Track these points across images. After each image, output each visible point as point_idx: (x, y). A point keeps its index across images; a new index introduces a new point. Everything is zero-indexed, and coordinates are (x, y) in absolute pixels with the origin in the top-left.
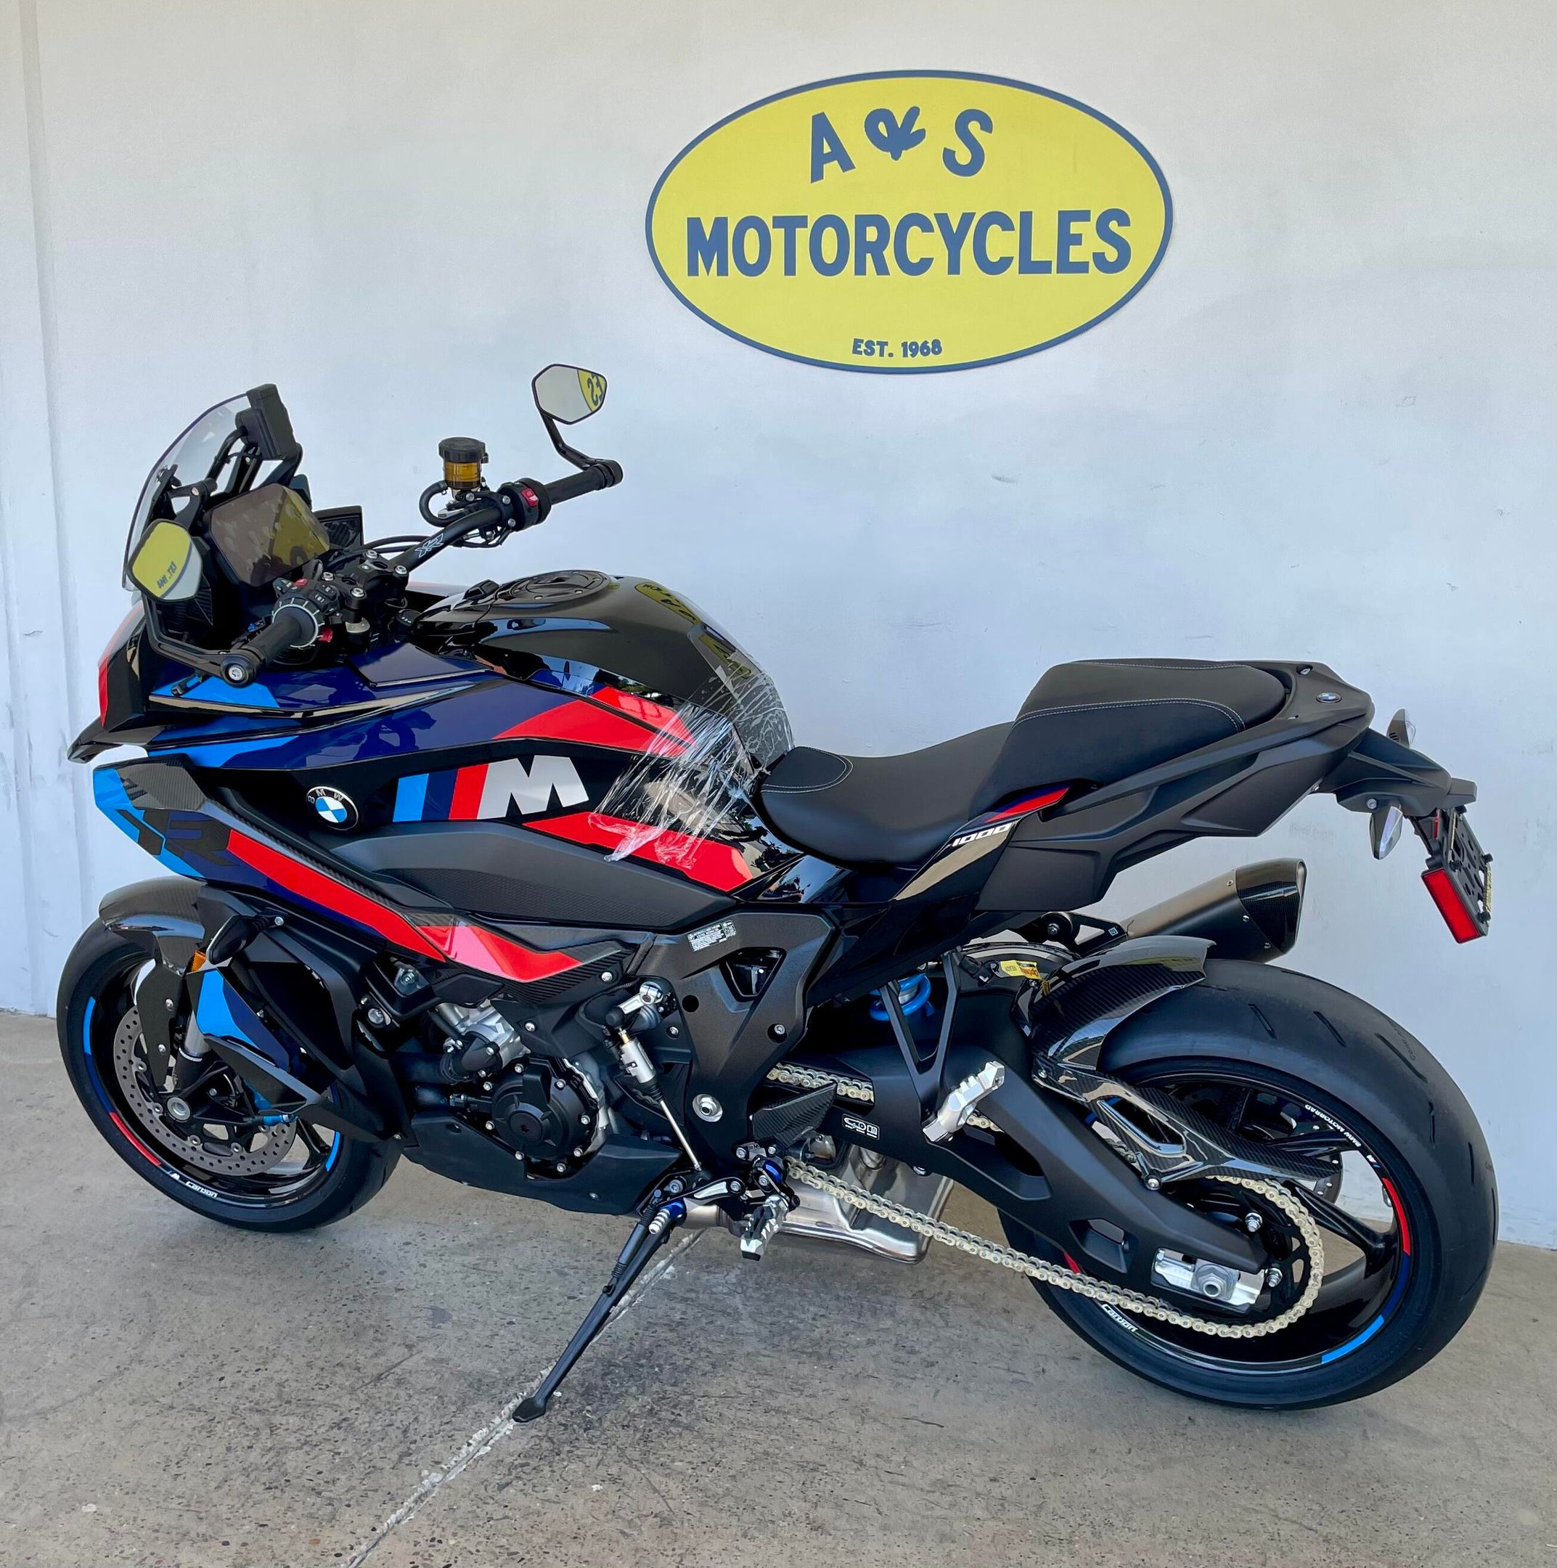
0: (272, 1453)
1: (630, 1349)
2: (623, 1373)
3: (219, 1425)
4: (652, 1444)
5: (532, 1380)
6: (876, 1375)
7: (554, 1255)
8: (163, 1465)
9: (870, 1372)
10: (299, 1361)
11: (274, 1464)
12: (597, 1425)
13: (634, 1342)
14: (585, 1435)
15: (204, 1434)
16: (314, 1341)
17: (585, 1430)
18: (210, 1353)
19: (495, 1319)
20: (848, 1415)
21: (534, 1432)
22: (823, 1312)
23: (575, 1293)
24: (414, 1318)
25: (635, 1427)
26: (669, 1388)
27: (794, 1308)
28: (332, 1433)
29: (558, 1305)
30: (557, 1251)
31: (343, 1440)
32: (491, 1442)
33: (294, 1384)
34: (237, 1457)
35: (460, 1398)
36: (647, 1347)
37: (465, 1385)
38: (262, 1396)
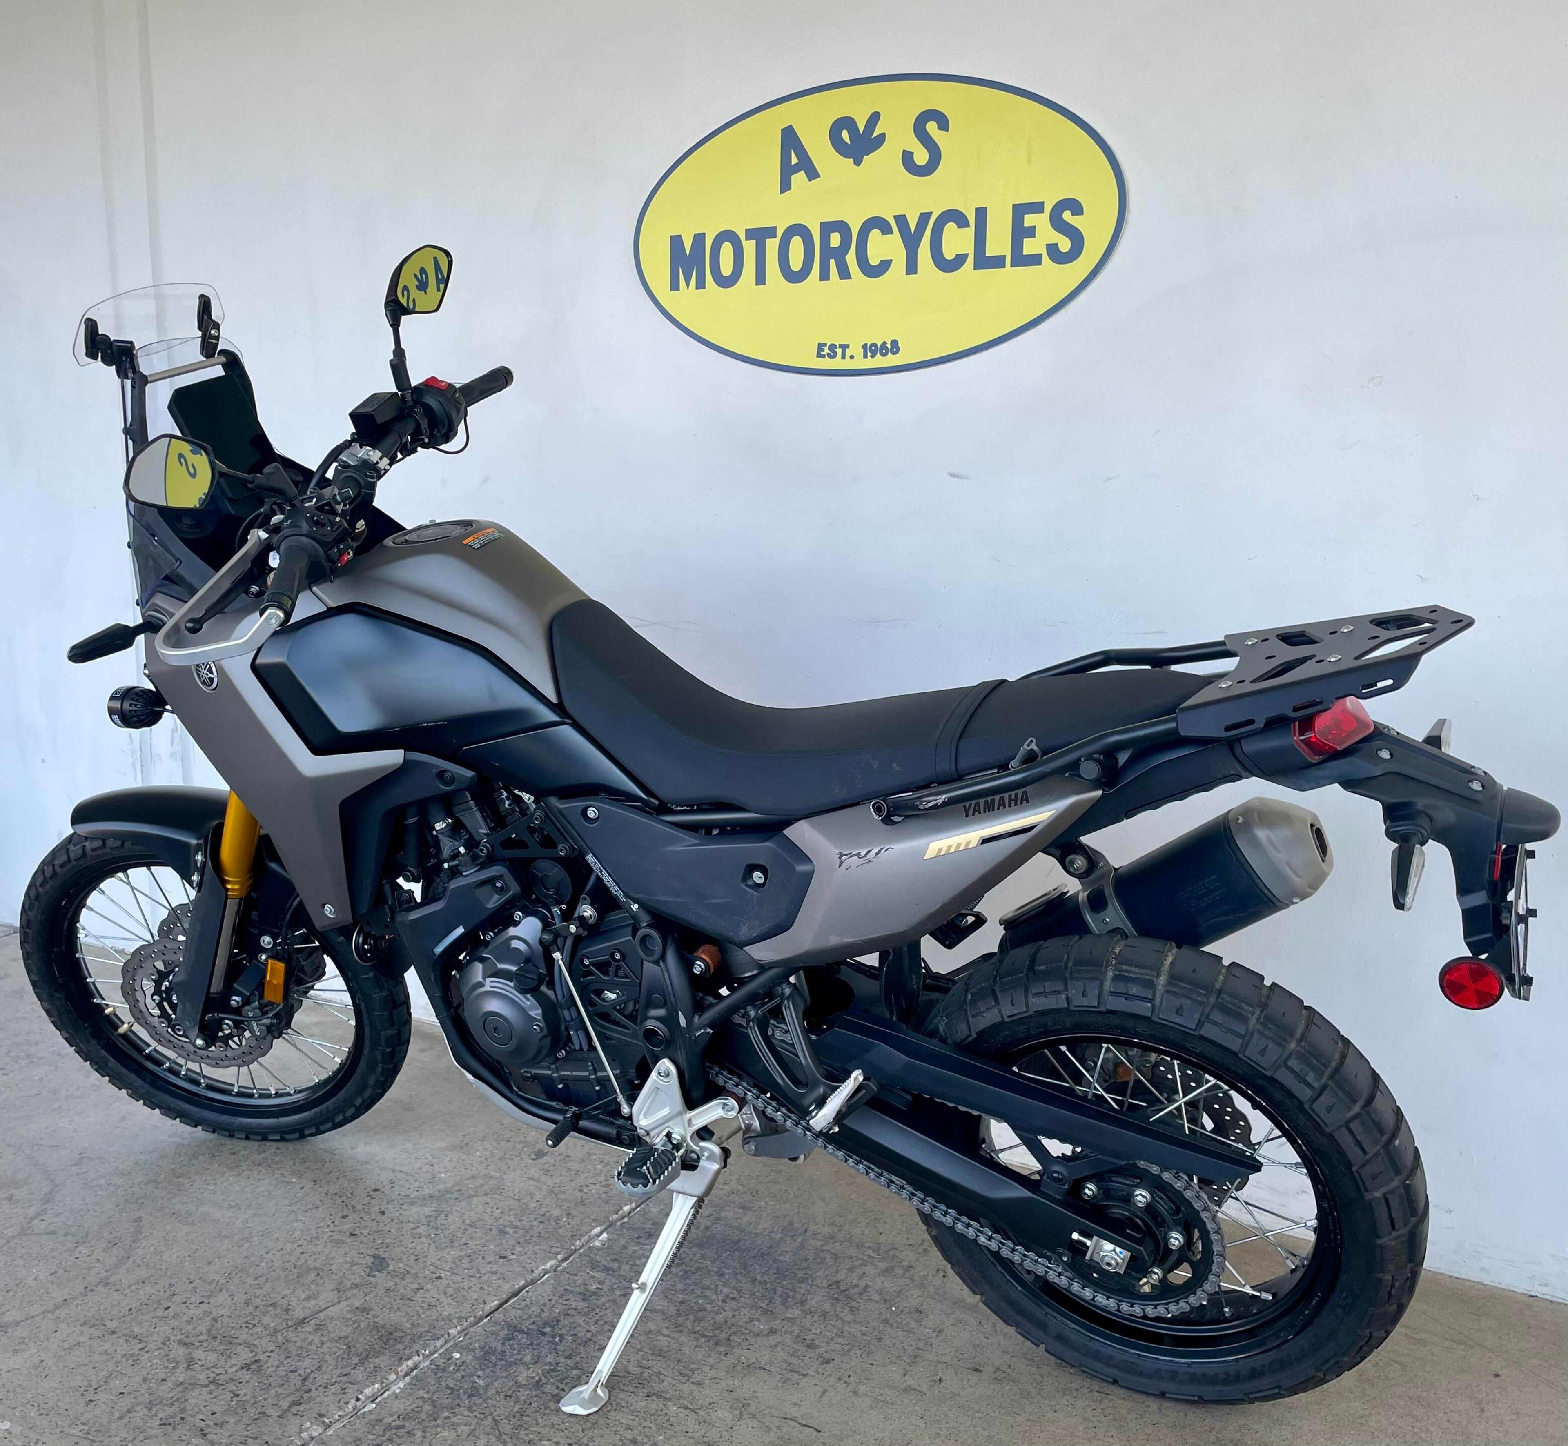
0: (180, 1389)
1: (539, 1316)
2: (524, 1340)
3: (146, 1355)
4: (527, 1419)
5: (438, 1338)
6: (768, 1367)
7: (502, 1213)
8: (83, 1389)
9: (763, 1362)
10: (240, 1298)
11: (178, 1399)
12: (481, 1392)
13: (545, 1309)
14: (467, 1402)
15: (130, 1362)
16: (261, 1279)
17: (470, 1396)
18: (167, 1282)
19: (427, 1272)
20: (728, 1407)
21: (421, 1393)
22: (735, 1294)
23: (508, 1253)
24: (356, 1265)
25: (517, 1398)
26: (562, 1360)
27: (708, 1288)
28: (240, 1373)
29: (489, 1263)
30: (506, 1210)
31: (248, 1382)
32: (379, 1399)
33: (226, 1320)
34: (149, 1388)
35: (366, 1350)
36: (554, 1315)
37: (376, 1337)
38: (194, 1329)
